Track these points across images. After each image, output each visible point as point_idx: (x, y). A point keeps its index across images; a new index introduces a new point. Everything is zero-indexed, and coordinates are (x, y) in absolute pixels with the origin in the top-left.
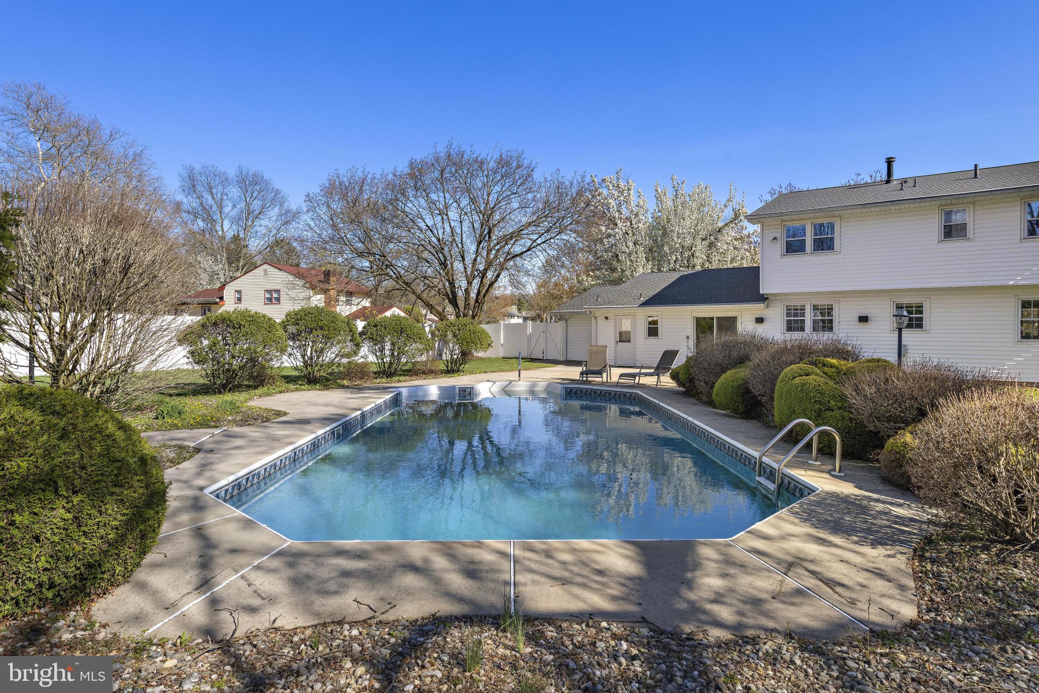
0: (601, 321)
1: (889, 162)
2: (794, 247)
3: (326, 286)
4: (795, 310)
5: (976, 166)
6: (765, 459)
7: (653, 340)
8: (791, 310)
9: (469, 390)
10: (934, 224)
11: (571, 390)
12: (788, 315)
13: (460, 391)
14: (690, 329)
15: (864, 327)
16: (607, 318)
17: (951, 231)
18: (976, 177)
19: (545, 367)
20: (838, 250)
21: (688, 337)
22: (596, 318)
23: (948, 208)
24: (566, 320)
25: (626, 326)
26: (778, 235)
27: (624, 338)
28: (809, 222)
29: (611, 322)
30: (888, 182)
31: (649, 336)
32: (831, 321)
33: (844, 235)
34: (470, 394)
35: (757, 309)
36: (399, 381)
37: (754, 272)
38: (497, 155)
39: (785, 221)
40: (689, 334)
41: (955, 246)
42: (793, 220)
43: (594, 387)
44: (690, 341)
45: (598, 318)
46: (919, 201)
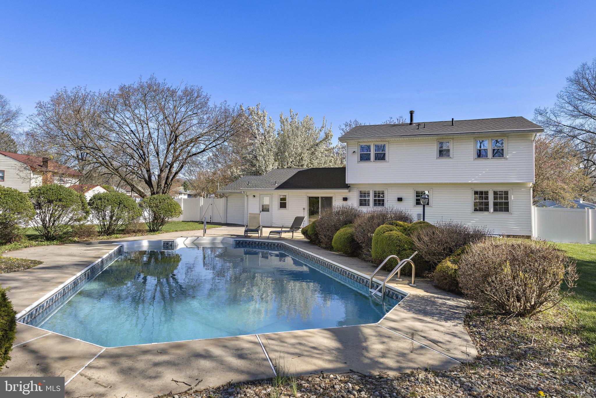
0: (251, 198)
1: (412, 113)
2: (365, 158)
3: (44, 169)
4: (364, 193)
5: (453, 119)
6: (374, 279)
7: (283, 210)
8: (362, 193)
9: (170, 243)
10: (434, 149)
11: (239, 242)
12: (361, 196)
13: (164, 244)
14: (305, 204)
15: (399, 203)
16: (254, 196)
17: (443, 153)
18: (453, 125)
19: (215, 227)
20: (387, 160)
21: (304, 209)
22: (247, 196)
23: (441, 141)
24: (227, 197)
25: (266, 201)
26: (356, 150)
27: (265, 209)
28: (373, 143)
29: (257, 199)
30: (411, 124)
31: (280, 208)
32: (383, 200)
33: (390, 152)
34: (171, 245)
35: (344, 192)
36: (117, 238)
37: (342, 171)
38: (183, 88)
39: (360, 142)
40: (305, 207)
41: (444, 161)
42: (364, 142)
43: (254, 240)
44: (305, 211)
45: (249, 196)
46: (428, 136)
